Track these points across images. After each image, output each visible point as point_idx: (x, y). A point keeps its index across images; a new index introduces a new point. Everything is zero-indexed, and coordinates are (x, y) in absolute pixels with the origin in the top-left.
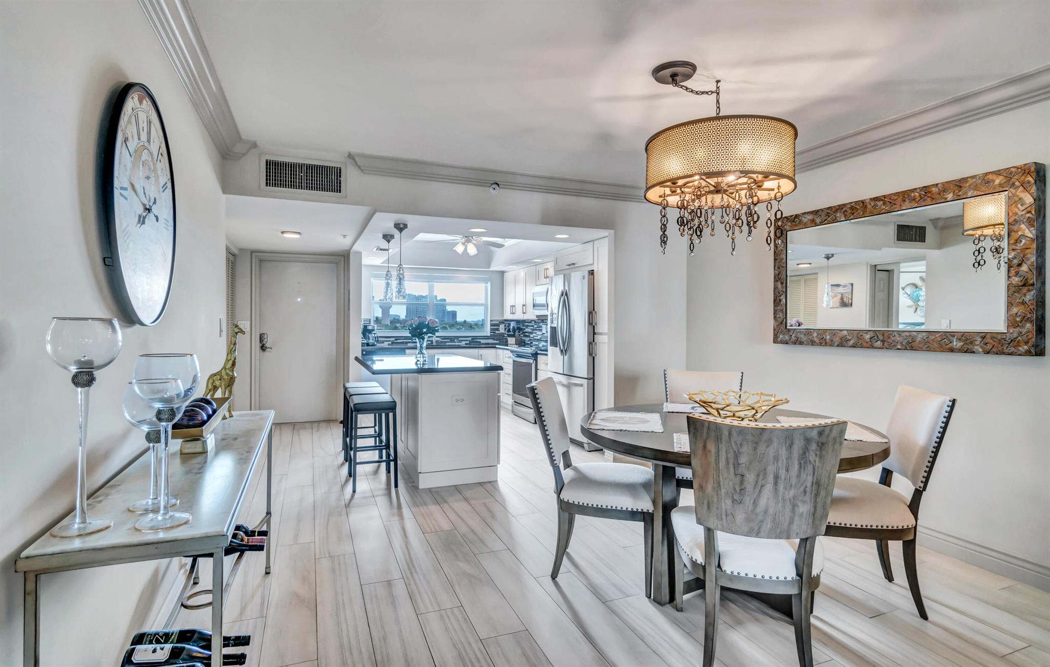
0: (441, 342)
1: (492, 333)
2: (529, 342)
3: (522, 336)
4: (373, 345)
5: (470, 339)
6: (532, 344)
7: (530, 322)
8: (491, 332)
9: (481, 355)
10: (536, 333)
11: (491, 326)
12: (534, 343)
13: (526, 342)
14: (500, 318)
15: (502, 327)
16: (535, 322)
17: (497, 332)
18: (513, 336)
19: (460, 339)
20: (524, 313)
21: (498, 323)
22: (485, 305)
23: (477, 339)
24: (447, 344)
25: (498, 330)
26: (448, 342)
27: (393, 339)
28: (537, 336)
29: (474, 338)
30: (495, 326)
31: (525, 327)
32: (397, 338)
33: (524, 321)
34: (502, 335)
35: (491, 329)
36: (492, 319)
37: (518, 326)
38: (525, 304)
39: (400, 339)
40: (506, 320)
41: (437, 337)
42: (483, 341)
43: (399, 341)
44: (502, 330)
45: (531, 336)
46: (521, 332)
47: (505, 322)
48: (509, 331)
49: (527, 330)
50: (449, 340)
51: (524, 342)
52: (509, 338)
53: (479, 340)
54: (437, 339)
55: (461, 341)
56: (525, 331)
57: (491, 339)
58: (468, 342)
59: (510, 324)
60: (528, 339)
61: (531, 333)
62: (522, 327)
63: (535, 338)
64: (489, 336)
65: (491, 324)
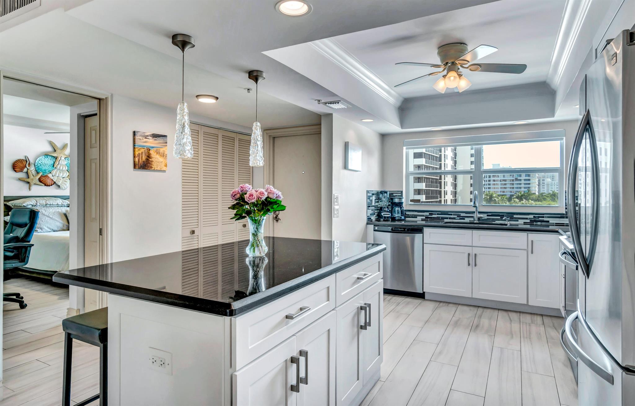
0: (488, 219)
4: (400, 220)
5: (532, 216)
8: (566, 209)
11: (566, 199)
19: (515, 216)
22: (559, 171)
23: (543, 217)
24: (497, 222)
27: (428, 214)
29: (538, 216)
32: (431, 212)
41: (480, 213)
42: (553, 221)
43: (434, 216)
54: (482, 215)
58: (528, 221)
64: (564, 214)
65: (565, 196)
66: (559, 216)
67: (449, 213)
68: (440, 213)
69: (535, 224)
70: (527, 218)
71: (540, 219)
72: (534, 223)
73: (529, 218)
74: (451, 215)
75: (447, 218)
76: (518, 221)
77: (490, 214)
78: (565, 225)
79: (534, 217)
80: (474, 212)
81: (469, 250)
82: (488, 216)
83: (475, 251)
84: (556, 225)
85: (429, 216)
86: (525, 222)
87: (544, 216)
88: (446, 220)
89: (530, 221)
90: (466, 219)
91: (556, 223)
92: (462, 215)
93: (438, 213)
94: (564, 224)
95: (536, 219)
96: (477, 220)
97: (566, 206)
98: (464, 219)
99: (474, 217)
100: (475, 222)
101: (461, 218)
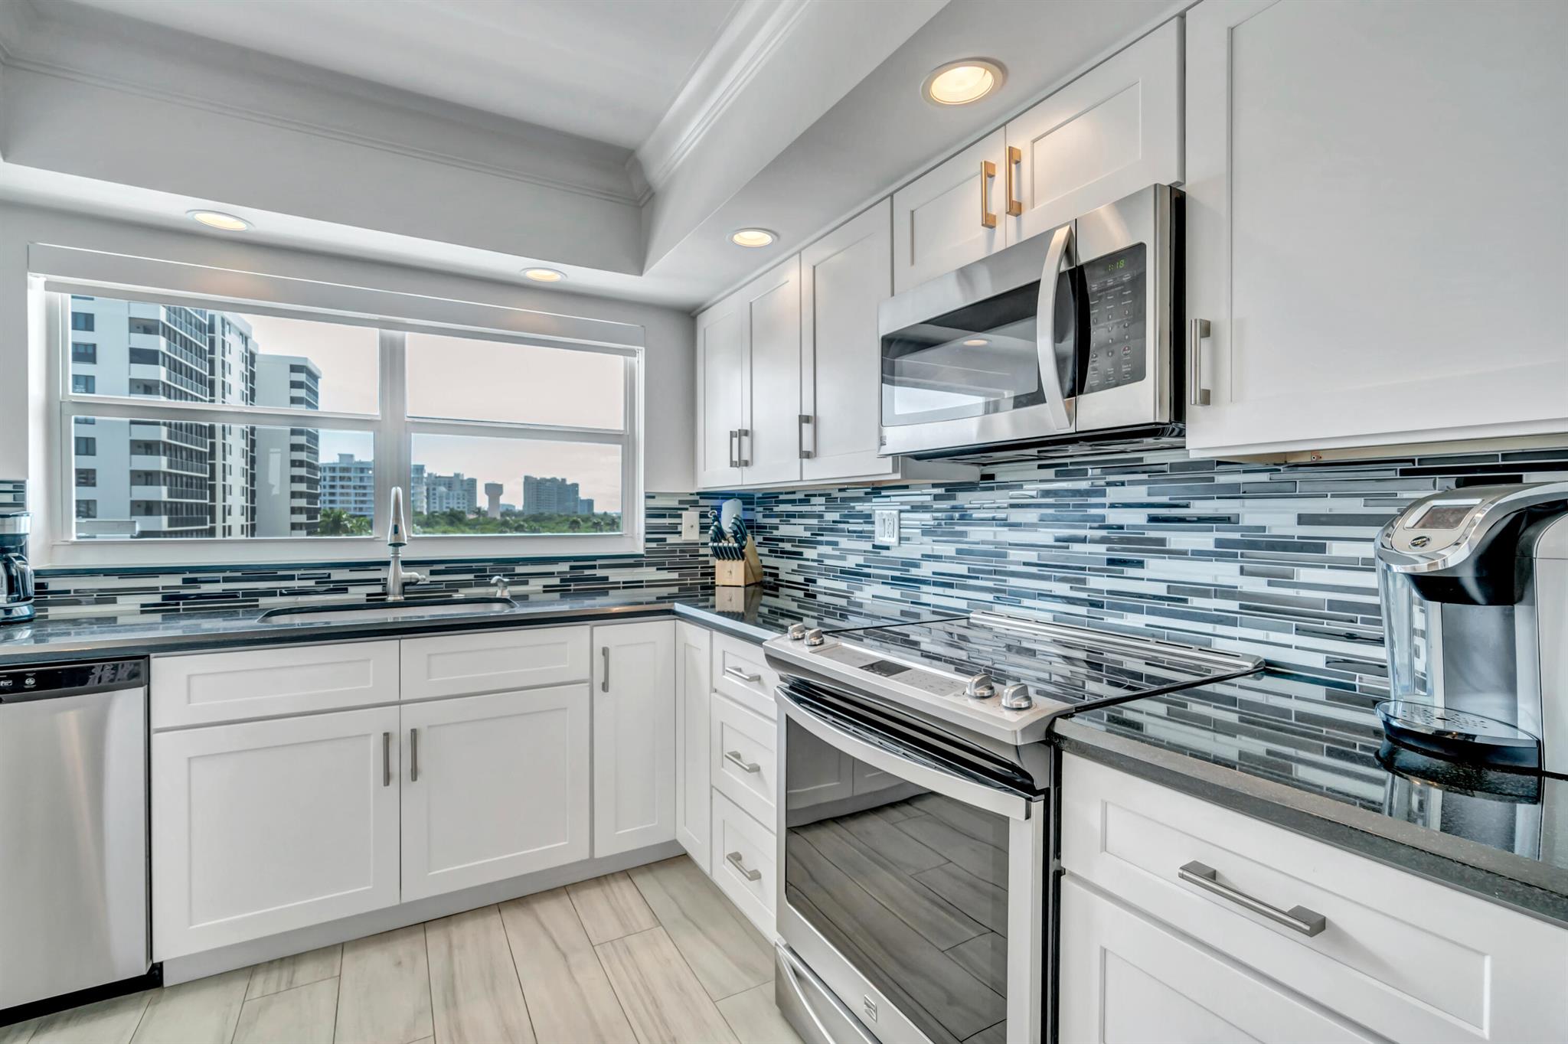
1: (654, 545)
2: (800, 579)
3: (765, 550)
5: (564, 567)
6: (811, 588)
7: (806, 501)
8: (648, 540)
10: (835, 544)
11: (648, 516)
12: (822, 582)
13: (783, 576)
14: (684, 487)
16: (829, 498)
17: (671, 539)
18: (738, 554)
19: (519, 569)
20: (805, 455)
21: (674, 504)
22: (623, 439)
23: (594, 567)
24: (461, 594)
25: (674, 530)
26: (465, 584)
27: (176, 580)
28: (843, 558)
29: (581, 563)
30: (663, 516)
31: (776, 521)
32: (193, 575)
33: (769, 499)
34: (691, 549)
35: (650, 529)
36: (653, 490)
37: (749, 515)
38: (808, 411)
40: (704, 495)
41: (406, 564)
42: (616, 576)
43: (206, 588)
44: (689, 528)
45: (809, 553)
46: (760, 539)
47: (702, 502)
48: (720, 535)
49: (784, 530)
50: (470, 577)
51: (777, 575)
52: (719, 564)
53: (599, 573)
54: (413, 574)
55: (524, 579)
56: (775, 533)
57: (649, 565)
58: (556, 581)
59: (719, 509)
60: (794, 564)
61: (811, 543)
62: (760, 519)
63: (827, 562)
64: (642, 556)
65: (647, 508)
66: (631, 561)
67: (280, 573)
68: (239, 574)
69: (574, 590)
70: (553, 573)
71: (587, 572)
72: (570, 586)
73: (558, 573)
74: (292, 578)
75: (271, 593)
76: (526, 583)
77: (442, 567)
78: (644, 584)
79: (572, 568)
80: (387, 564)
81: (386, 719)
82: (432, 573)
83: (413, 717)
84: (624, 588)
85: (183, 592)
86: (545, 584)
87: (598, 563)
88: (264, 602)
89: (562, 580)
90: (352, 589)
91: (624, 583)
92: (337, 575)
93: (228, 574)
94: (642, 582)
95: (577, 573)
96: (397, 589)
97: (647, 533)
98: (345, 590)
99: (385, 579)
100: (390, 599)
101: (331, 586)
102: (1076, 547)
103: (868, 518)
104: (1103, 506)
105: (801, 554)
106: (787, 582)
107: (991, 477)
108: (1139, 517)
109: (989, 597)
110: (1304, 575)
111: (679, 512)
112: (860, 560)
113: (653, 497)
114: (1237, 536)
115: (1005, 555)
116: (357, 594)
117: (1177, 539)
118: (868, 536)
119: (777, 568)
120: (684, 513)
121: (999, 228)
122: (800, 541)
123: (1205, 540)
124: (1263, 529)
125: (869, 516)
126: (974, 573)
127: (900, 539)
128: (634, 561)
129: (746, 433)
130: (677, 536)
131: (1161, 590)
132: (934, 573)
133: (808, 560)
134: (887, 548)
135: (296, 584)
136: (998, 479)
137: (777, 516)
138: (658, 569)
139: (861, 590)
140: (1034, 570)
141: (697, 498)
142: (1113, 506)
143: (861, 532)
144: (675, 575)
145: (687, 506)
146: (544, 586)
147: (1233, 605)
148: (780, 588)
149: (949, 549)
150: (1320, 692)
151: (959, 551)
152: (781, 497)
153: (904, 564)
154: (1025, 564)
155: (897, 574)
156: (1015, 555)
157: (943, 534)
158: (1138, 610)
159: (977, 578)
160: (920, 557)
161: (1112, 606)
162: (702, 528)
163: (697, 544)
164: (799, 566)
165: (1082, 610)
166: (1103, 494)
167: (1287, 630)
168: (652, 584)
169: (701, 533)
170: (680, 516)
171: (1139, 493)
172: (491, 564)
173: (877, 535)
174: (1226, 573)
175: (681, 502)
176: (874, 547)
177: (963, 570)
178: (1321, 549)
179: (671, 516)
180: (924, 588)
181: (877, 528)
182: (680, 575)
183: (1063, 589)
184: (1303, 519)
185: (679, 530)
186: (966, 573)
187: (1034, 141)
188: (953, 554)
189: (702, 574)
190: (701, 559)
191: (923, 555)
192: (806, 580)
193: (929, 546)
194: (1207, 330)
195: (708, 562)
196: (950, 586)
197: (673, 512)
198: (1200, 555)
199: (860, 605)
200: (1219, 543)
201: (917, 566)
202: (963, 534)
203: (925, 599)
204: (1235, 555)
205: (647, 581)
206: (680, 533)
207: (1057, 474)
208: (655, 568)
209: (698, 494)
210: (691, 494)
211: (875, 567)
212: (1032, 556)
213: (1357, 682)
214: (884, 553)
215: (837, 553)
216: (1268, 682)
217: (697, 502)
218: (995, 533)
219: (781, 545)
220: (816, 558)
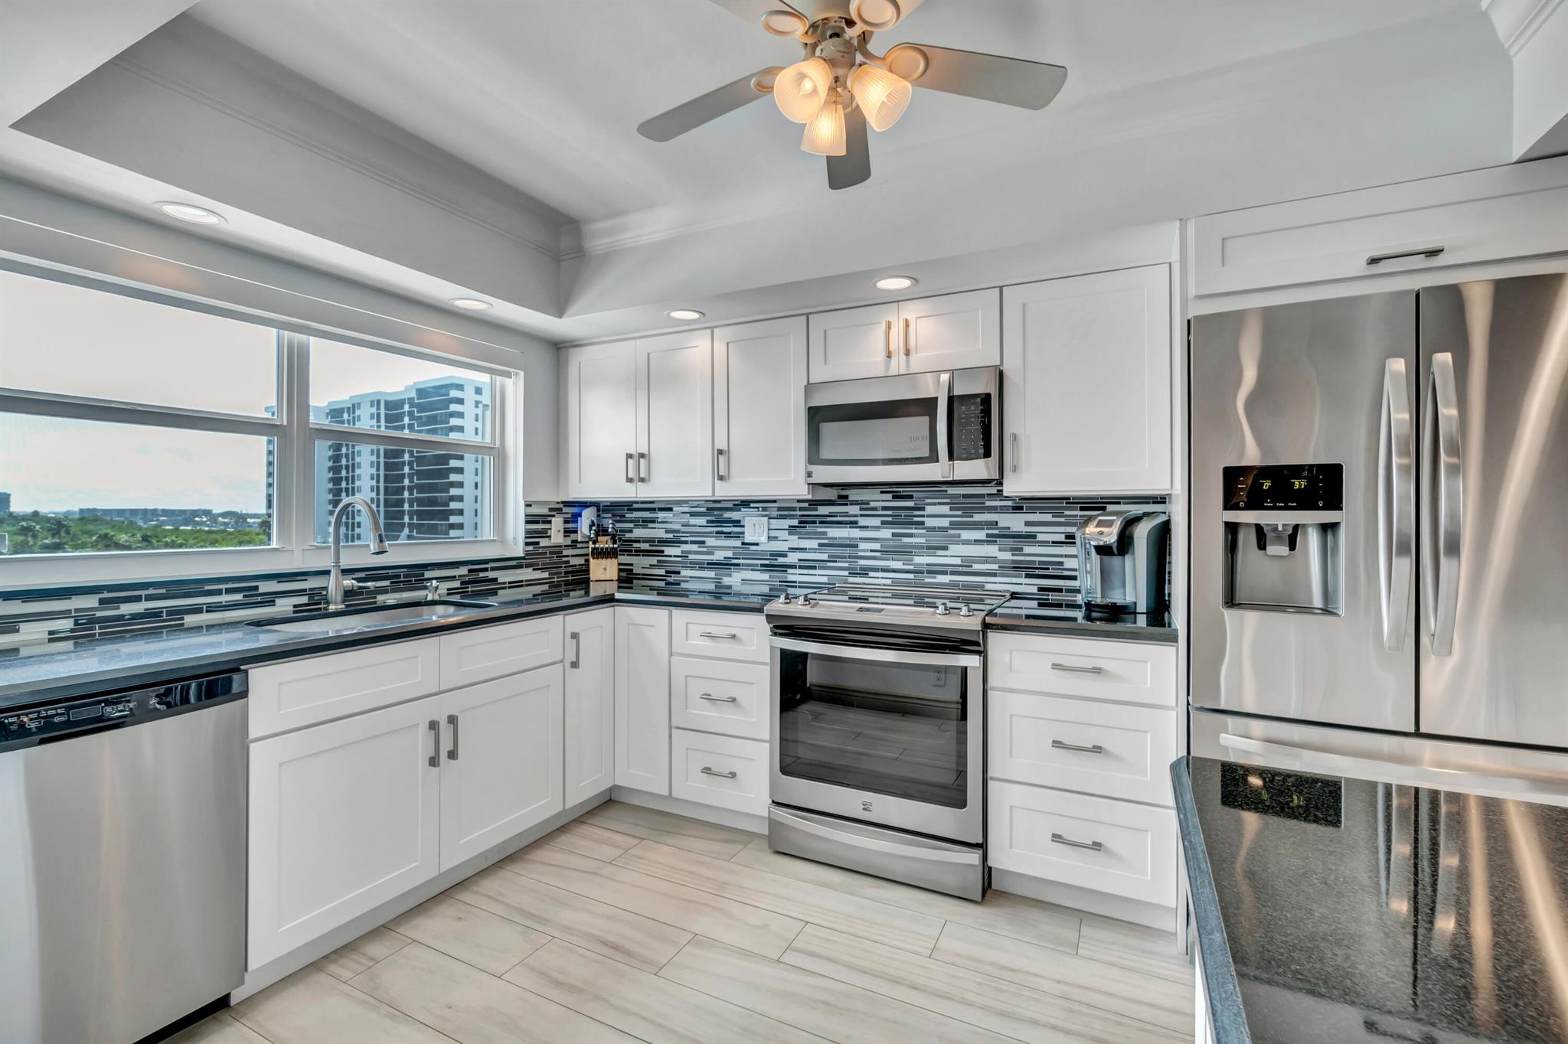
1: (531, 548)
2: (661, 572)
5: (463, 571)
6: (673, 578)
7: (667, 510)
8: (527, 544)
9: (575, 636)
10: (701, 543)
11: (527, 522)
12: (686, 573)
14: (554, 497)
15: (557, 523)
17: (544, 542)
20: (720, 478)
21: (545, 511)
22: (495, 452)
23: (486, 570)
25: (544, 534)
26: (383, 591)
27: (91, 602)
28: (710, 553)
29: (476, 566)
30: (537, 522)
31: (631, 525)
34: (557, 551)
35: (529, 534)
36: (531, 500)
38: (721, 444)
39: (138, 599)
40: (567, 504)
42: (504, 577)
43: (127, 609)
44: (557, 532)
45: (671, 551)
47: (565, 510)
49: (640, 533)
50: (387, 583)
52: (594, 563)
53: (491, 575)
54: (349, 582)
56: (628, 535)
57: (527, 566)
58: (457, 584)
59: (578, 516)
60: (652, 560)
61: (673, 543)
63: (691, 557)
64: (522, 558)
65: (527, 515)
66: (513, 563)
67: (207, 588)
68: (163, 591)
69: (472, 591)
70: (455, 577)
71: (482, 575)
72: (468, 588)
73: (459, 576)
74: (219, 592)
75: (196, 610)
78: (524, 583)
79: (470, 571)
80: (327, 573)
84: (510, 587)
85: (99, 614)
87: (489, 566)
88: (190, 620)
89: (462, 583)
90: (279, 601)
91: (510, 583)
92: (265, 587)
93: (151, 591)
94: (522, 581)
95: (473, 576)
96: (339, 598)
97: (526, 538)
98: (272, 603)
99: (326, 588)
100: (332, 608)
101: (259, 599)
102: (906, 540)
103: (737, 523)
104: (923, 516)
105: (662, 552)
106: (643, 575)
107: (846, 497)
108: (945, 522)
109: (846, 573)
110: (1027, 549)
111: (549, 518)
112: (729, 554)
113: (530, 506)
114: (997, 532)
115: (856, 546)
116: (284, 606)
117: (966, 535)
118: (738, 536)
119: (632, 565)
120: (553, 519)
121: (894, 360)
122: (659, 542)
123: (981, 535)
124: (1009, 528)
125: (739, 521)
126: (833, 559)
127: (769, 537)
128: (516, 563)
129: (642, 456)
130: (547, 539)
131: (958, 561)
132: (799, 560)
133: (671, 556)
134: (757, 544)
135: (224, 598)
136: (850, 498)
137: (631, 522)
138: (534, 570)
139: (730, 575)
140: (878, 554)
141: (561, 506)
142: (929, 516)
143: (730, 533)
144: (546, 575)
145: (554, 513)
146: (448, 589)
147: (996, 567)
148: (634, 581)
149: (813, 544)
150: (1035, 604)
151: (820, 545)
152: (635, 506)
153: (771, 555)
154: (872, 551)
155: (767, 562)
156: (863, 546)
157: (808, 533)
158: (945, 573)
159: (836, 562)
160: (787, 550)
161: (929, 572)
162: (565, 532)
163: (561, 546)
164: (658, 561)
165: (911, 576)
166: (923, 509)
167: (1020, 576)
168: (530, 583)
169: (565, 536)
170: (550, 522)
171: (945, 510)
172: (405, 570)
173: (746, 535)
174: (992, 550)
175: (551, 510)
176: (743, 544)
177: (825, 557)
178: (1035, 537)
179: (544, 522)
180: (790, 571)
181: (746, 530)
182: (550, 574)
183: (898, 565)
184: (1027, 524)
185: (549, 534)
186: (827, 559)
187: (917, 318)
188: (816, 546)
189: (565, 573)
190: (564, 559)
191: (789, 549)
192: (666, 572)
193: (794, 541)
194: (1015, 437)
195: (568, 562)
196: (814, 568)
197: (544, 519)
198: (978, 542)
199: (730, 587)
200: (988, 535)
201: (785, 556)
202: (825, 533)
203: (790, 578)
204: (996, 541)
205: (526, 581)
206: (550, 537)
207: (894, 497)
208: (531, 569)
209: (562, 502)
210: (558, 503)
211: (743, 559)
212: (877, 546)
213: (1050, 597)
214: (753, 548)
215: (705, 550)
216: (1014, 603)
217: (561, 509)
218: (849, 533)
219: (635, 545)
220: (680, 554)
